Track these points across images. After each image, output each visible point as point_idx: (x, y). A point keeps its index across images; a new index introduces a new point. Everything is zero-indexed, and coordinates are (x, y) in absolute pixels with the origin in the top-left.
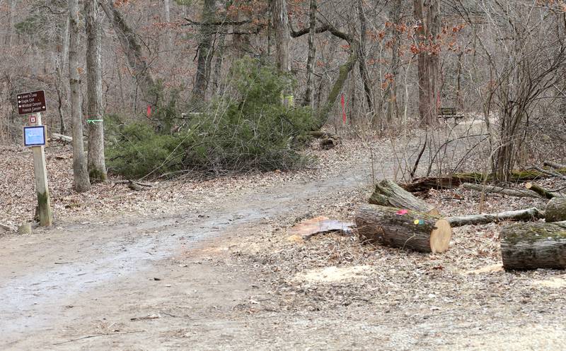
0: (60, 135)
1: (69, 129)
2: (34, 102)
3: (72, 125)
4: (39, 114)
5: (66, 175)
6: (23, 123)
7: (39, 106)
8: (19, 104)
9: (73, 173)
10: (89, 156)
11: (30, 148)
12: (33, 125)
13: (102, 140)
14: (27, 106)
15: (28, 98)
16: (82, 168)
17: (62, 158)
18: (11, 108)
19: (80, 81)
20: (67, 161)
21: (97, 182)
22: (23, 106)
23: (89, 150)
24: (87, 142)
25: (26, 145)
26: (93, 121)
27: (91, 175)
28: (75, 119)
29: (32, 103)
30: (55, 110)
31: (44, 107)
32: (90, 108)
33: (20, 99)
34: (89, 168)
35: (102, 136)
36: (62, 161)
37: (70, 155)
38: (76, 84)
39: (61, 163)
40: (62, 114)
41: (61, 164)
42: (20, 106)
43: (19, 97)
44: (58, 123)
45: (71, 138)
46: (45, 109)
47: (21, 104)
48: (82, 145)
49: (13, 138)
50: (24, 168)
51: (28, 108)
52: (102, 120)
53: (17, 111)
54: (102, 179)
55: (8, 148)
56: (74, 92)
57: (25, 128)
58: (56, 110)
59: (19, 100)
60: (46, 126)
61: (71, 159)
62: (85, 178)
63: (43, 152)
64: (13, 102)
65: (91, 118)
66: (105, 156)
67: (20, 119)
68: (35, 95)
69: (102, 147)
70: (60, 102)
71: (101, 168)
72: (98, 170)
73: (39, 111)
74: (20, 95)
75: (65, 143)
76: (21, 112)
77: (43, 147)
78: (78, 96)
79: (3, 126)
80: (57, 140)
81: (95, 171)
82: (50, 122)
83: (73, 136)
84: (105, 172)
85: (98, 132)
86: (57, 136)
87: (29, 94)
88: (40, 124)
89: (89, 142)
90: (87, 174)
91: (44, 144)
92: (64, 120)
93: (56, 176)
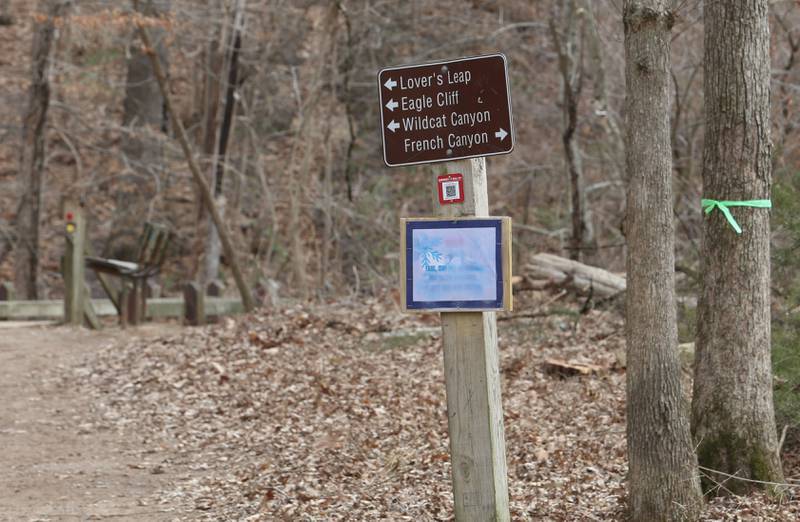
0: (567, 263)
1: (607, 234)
2: (461, 108)
3: (625, 220)
4: (478, 163)
5: (588, 451)
6: (395, 199)
7: (480, 128)
8: (389, 116)
9: (621, 443)
10: (700, 364)
11: (425, 319)
12: (451, 213)
13: (765, 294)
14: (426, 123)
15: (431, 91)
16: (664, 419)
17: (572, 372)
18: (342, 130)
19: (670, 20)
20: (593, 384)
21: (735, 488)
22: (408, 125)
23: (702, 339)
24: (692, 301)
25: (412, 304)
26: (723, 206)
27: (706, 458)
28: (643, 194)
29: (447, 110)
30: (545, 146)
31: (501, 134)
32: (710, 142)
33: (395, 94)
34: (697, 421)
35: (765, 277)
36: (573, 383)
37: (610, 357)
38: (650, 31)
39: (566, 393)
40: (577, 162)
41: (566, 396)
42: (393, 126)
43: (390, 84)
44: (557, 209)
45: (619, 281)
46: (506, 144)
47: (397, 115)
48: (672, 313)
49: (346, 269)
50: (393, 408)
51: (429, 134)
52: (767, 203)
53: (372, 144)
54: (756, 476)
55: (322, 311)
56: (642, 68)
57: (411, 226)
58: (549, 148)
59: (387, 95)
60: (508, 223)
61: (615, 379)
62: (677, 467)
63: (491, 341)
64: (352, 102)
65: (715, 191)
66: (777, 368)
67: (383, 180)
68: (465, 77)
69: (763, 328)
70: (572, 111)
71: (755, 426)
72: (740, 432)
73: (477, 150)
74: (394, 75)
75: (590, 299)
76: (396, 150)
77: (490, 316)
78: (659, 86)
79: (303, 212)
80: (553, 287)
81: (726, 438)
82: (515, 198)
83: (628, 269)
84: (774, 445)
85: (745, 257)
86: (553, 265)
87: (437, 69)
88: (482, 212)
89: (702, 303)
90: (688, 454)
91: (498, 303)
92: (585, 190)
93: (542, 454)
